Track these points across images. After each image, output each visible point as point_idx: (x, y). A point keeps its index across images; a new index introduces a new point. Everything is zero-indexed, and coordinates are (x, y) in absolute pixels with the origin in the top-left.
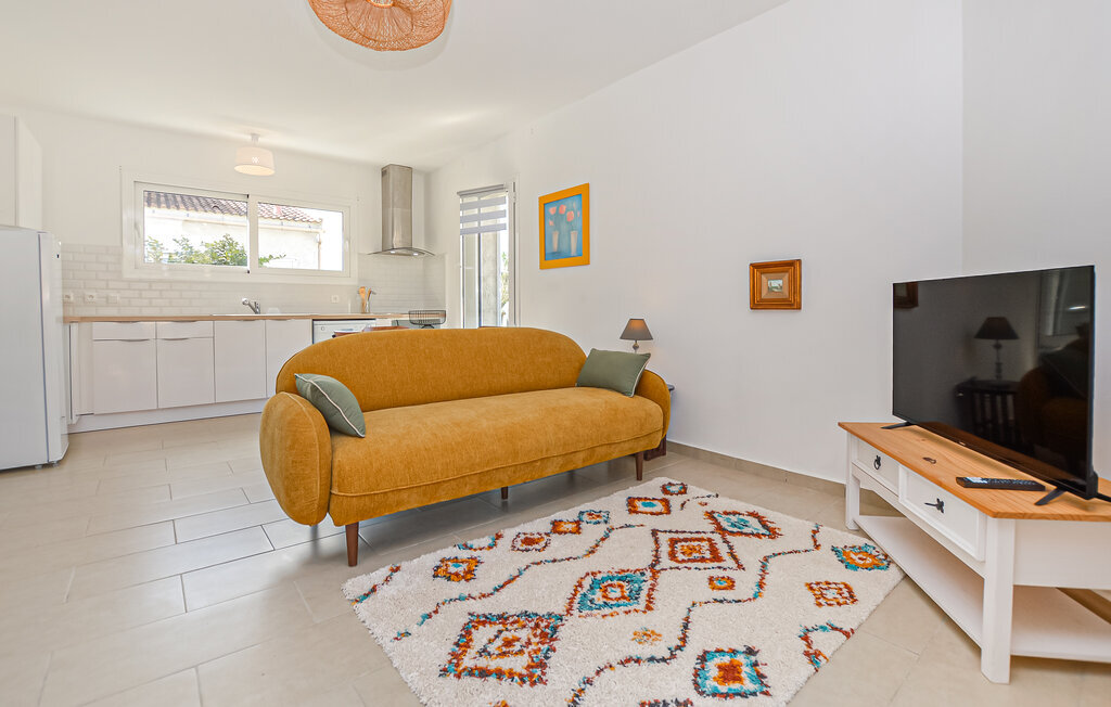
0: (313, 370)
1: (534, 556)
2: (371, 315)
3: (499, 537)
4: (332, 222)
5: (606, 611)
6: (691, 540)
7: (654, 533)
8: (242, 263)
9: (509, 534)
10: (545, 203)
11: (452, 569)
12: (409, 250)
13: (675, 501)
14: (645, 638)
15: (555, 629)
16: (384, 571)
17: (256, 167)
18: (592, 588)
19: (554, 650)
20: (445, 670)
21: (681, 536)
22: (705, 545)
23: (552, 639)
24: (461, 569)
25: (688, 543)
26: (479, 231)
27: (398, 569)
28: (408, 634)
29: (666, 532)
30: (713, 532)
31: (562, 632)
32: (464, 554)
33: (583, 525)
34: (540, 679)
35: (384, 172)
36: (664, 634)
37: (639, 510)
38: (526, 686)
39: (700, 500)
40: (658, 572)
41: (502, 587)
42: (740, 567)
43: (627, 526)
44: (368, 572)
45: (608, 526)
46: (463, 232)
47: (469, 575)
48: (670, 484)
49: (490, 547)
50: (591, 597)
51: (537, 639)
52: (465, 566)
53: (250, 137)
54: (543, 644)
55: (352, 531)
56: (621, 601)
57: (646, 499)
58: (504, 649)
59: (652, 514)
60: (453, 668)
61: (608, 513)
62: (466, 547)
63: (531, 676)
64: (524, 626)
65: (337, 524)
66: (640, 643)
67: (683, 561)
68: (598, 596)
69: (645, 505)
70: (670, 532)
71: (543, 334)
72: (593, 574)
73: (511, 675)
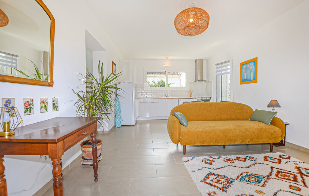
0: (177, 111)
1: (229, 164)
2: (192, 98)
3: (220, 157)
4: (183, 75)
5: (249, 182)
6: (286, 173)
7: (272, 168)
8: (164, 86)
9: (223, 157)
10: (242, 65)
11: (207, 161)
12: (202, 80)
13: (284, 161)
14: (259, 193)
15: (232, 182)
16: (191, 158)
17: (167, 65)
18: (245, 176)
19: (230, 186)
20: (202, 181)
21: (282, 171)
22: (292, 176)
23: (230, 184)
24: (209, 162)
25: (285, 174)
26: (222, 74)
27: (194, 158)
28: (195, 171)
29: (277, 168)
30: (297, 173)
31: (233, 183)
32: (211, 159)
33: (246, 160)
34: (225, 191)
35: (196, 61)
36: (266, 194)
37: (268, 160)
38: (221, 191)
39: (295, 162)
40: (270, 178)
41: (219, 169)
42: (306, 186)
43: (262, 163)
44: (187, 157)
45: (255, 162)
46: (217, 75)
47: (211, 164)
48: (283, 155)
49: (217, 159)
50: (244, 178)
51: (226, 182)
52: (210, 161)
53: (166, 58)
54: (228, 184)
55: (185, 147)
56: (254, 182)
57: (272, 157)
58: (217, 182)
59: (273, 162)
60: (204, 181)
61: (256, 159)
62: (211, 157)
63: (223, 189)
64: (223, 179)
65: (181, 145)
66: (257, 193)
67: (281, 178)
68: (247, 178)
69: (271, 159)
70: (278, 169)
71: (238, 104)
72: (246, 173)
73: (218, 187)
